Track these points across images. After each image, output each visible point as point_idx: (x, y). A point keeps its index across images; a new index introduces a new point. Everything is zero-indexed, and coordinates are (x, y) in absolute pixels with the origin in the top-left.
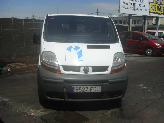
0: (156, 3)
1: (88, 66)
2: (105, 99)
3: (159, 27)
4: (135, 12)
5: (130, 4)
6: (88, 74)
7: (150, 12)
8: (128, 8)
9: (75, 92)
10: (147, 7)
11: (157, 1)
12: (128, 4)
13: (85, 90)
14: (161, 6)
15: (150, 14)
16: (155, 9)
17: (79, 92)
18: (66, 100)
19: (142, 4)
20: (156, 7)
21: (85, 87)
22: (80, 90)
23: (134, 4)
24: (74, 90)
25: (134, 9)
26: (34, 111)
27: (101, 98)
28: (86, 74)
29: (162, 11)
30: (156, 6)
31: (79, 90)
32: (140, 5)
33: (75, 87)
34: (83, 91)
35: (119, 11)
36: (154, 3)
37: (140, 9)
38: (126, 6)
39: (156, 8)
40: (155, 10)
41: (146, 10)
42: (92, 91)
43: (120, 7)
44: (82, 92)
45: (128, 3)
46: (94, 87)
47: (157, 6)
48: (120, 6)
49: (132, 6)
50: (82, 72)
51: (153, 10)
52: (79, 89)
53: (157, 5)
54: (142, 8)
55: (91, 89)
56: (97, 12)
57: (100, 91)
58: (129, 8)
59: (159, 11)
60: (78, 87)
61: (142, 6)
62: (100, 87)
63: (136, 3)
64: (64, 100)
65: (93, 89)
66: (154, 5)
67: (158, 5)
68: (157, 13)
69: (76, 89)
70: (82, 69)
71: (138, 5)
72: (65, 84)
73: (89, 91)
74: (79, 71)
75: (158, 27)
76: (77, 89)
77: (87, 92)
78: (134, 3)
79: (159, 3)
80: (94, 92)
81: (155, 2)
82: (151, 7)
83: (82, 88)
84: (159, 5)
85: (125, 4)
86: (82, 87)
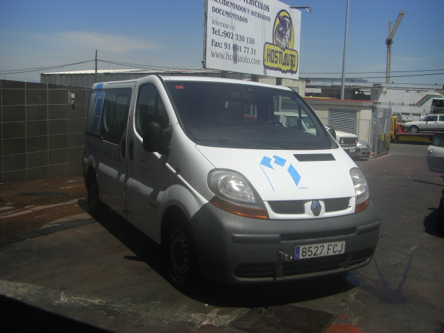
0: (277, 46)
1: (317, 200)
2: (347, 267)
3: (282, 104)
4: (236, 65)
5: (226, 45)
6: (320, 216)
7: (266, 67)
8: (222, 57)
9: (301, 257)
10: (260, 56)
11: (279, 41)
12: (223, 46)
13: (319, 252)
14: (287, 51)
15: (265, 72)
16: (275, 59)
17: (307, 257)
18: (277, 279)
19: (251, 46)
20: (278, 55)
21: (318, 245)
22: (310, 253)
23: (235, 47)
24: (299, 253)
25: (235, 59)
26: (201, 316)
27: (340, 267)
28: (317, 217)
29: (288, 65)
30: (277, 52)
31: (307, 254)
32: (247, 50)
33: (302, 247)
34: (315, 255)
35: (203, 62)
36: (273, 44)
37: (246, 60)
38: (218, 50)
39: (276, 57)
40: (276, 62)
41: (257, 62)
42: (331, 253)
43: (205, 54)
44: (312, 256)
45: (223, 44)
46: (333, 244)
47: (281, 53)
48: (205, 50)
49: (231, 52)
50: (308, 214)
51: (272, 62)
52: (309, 251)
53: (278, 49)
54: (251, 56)
55: (329, 249)
56: (96, 60)
57: (343, 252)
58: (225, 56)
59: (284, 64)
60: (307, 247)
61: (250, 51)
62: (344, 243)
63: (239, 43)
64: (275, 279)
65: (331, 247)
66: (273, 51)
67: (281, 51)
68: (279, 69)
69: (303, 252)
70: (308, 206)
71: (243, 49)
72: (283, 242)
73: (324, 253)
74: (302, 211)
75: (280, 102)
76: (304, 250)
77: (322, 255)
78: (235, 43)
79: (284, 44)
80: (333, 254)
81: (275, 43)
82: (268, 55)
83: (313, 248)
84: (284, 50)
85: (216, 45)
86: (313, 246)
